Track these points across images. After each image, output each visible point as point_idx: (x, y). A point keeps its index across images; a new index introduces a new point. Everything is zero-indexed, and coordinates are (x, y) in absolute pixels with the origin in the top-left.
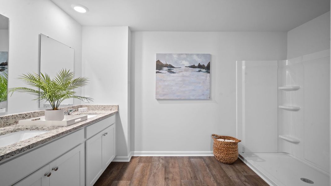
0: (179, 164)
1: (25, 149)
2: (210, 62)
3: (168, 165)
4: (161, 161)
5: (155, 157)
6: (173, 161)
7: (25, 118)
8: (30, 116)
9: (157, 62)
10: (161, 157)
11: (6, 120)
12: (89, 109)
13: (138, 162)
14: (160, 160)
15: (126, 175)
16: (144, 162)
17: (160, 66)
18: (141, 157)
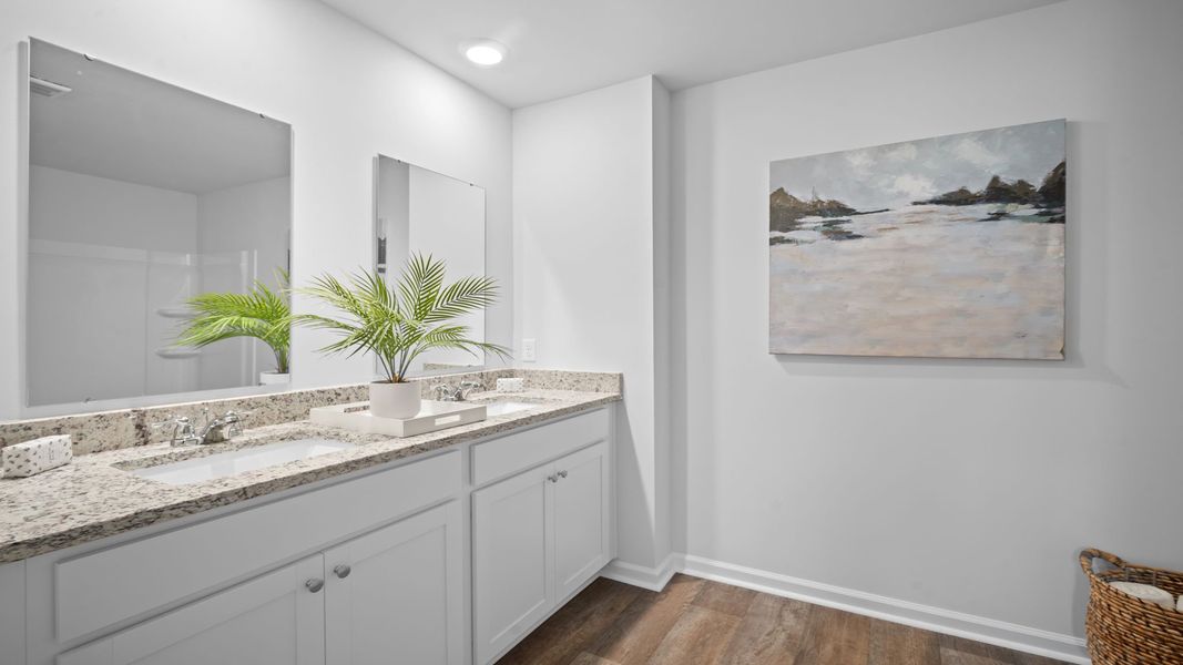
0: (873, 657)
1: (230, 499)
2: (1063, 165)
3: (817, 646)
4: (789, 620)
5: (767, 595)
6: (845, 634)
7: (335, 401)
8: (348, 399)
9: (773, 196)
10: (795, 601)
11: (283, 403)
12: (528, 384)
13: (692, 603)
14: (785, 614)
15: (631, 641)
16: (716, 609)
17: (785, 214)
18: (710, 583)
